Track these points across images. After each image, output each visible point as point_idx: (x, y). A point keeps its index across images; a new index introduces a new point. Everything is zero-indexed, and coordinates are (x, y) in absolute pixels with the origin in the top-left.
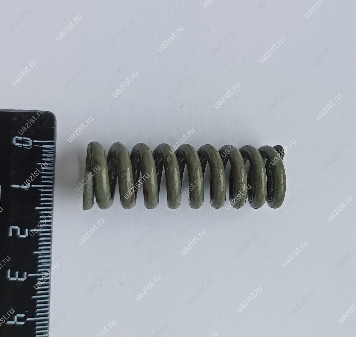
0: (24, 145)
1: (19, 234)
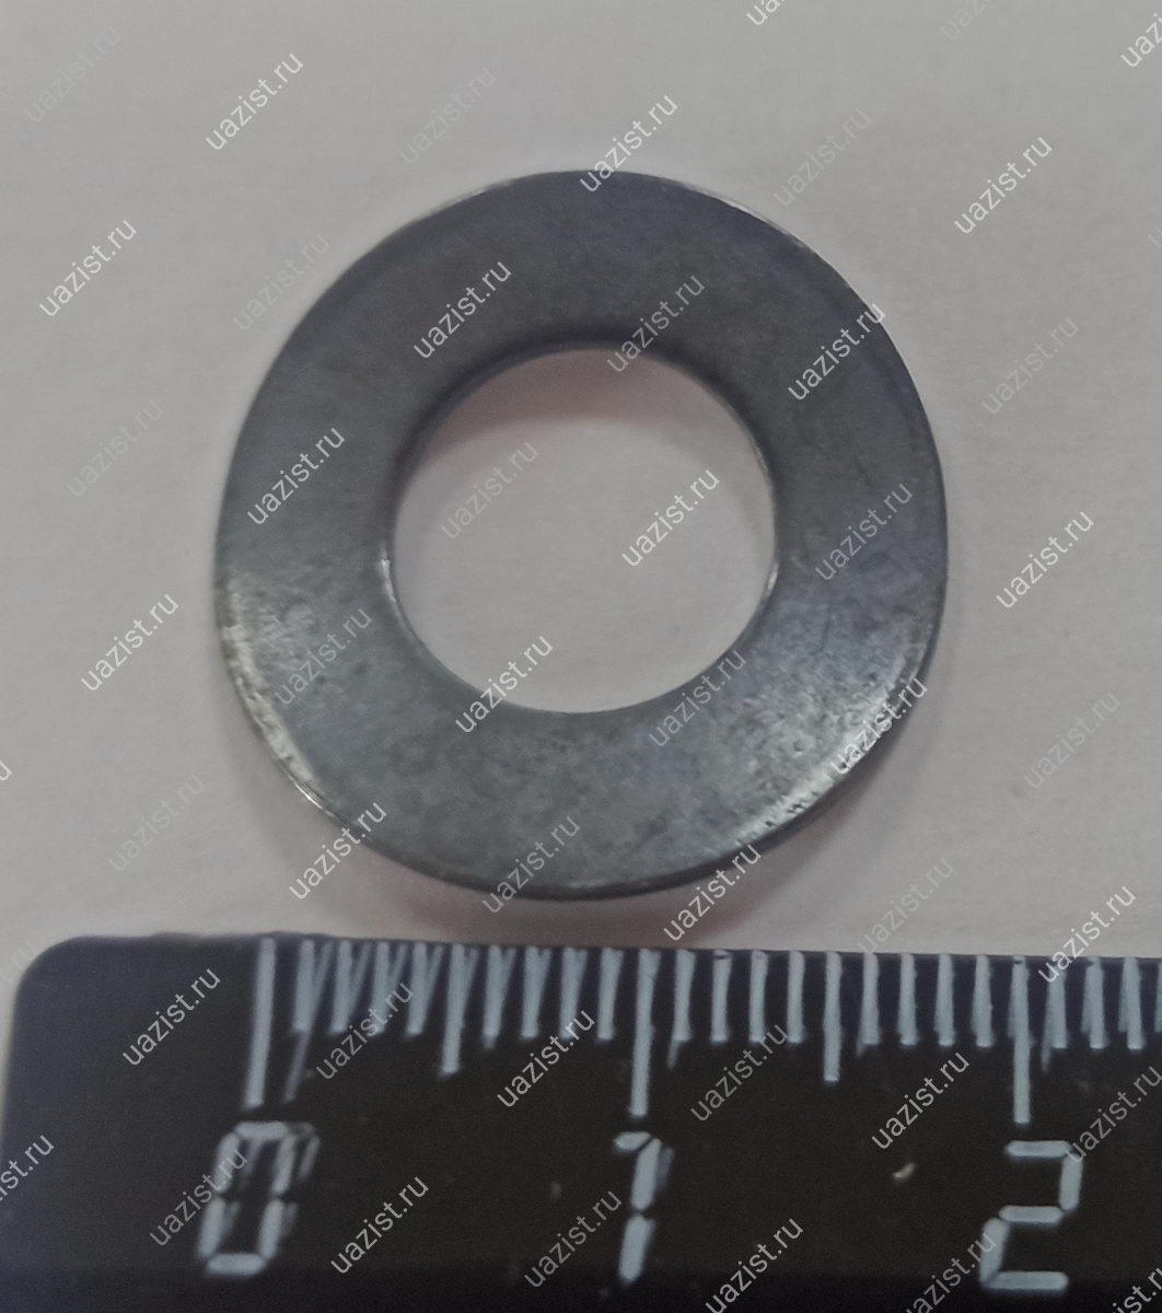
0: (281, 1184)
1: (1048, 1216)
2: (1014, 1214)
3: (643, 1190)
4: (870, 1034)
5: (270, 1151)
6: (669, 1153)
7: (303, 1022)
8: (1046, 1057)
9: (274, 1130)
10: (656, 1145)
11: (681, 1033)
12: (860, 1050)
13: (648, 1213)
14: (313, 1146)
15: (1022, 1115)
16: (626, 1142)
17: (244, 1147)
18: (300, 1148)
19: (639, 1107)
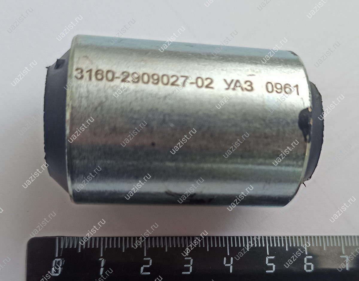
2: (144, 266)
3: (102, 265)
4: (128, 246)
5: (59, 261)
6: (105, 260)
7: (62, 247)
8: (148, 248)
9: (59, 259)
10: (104, 259)
11: (106, 247)
12: (127, 248)
13: (103, 267)
14: (64, 261)
15: (145, 255)
16: (100, 259)
17: (56, 261)
18: (63, 261)
19: (102, 255)
